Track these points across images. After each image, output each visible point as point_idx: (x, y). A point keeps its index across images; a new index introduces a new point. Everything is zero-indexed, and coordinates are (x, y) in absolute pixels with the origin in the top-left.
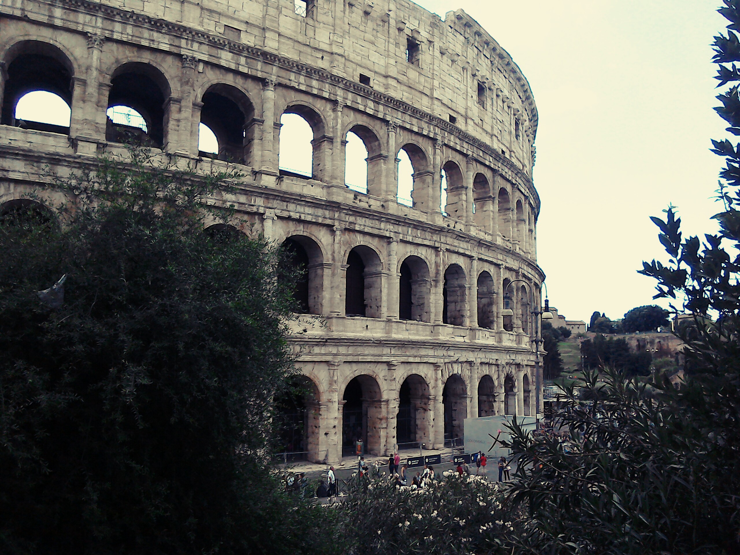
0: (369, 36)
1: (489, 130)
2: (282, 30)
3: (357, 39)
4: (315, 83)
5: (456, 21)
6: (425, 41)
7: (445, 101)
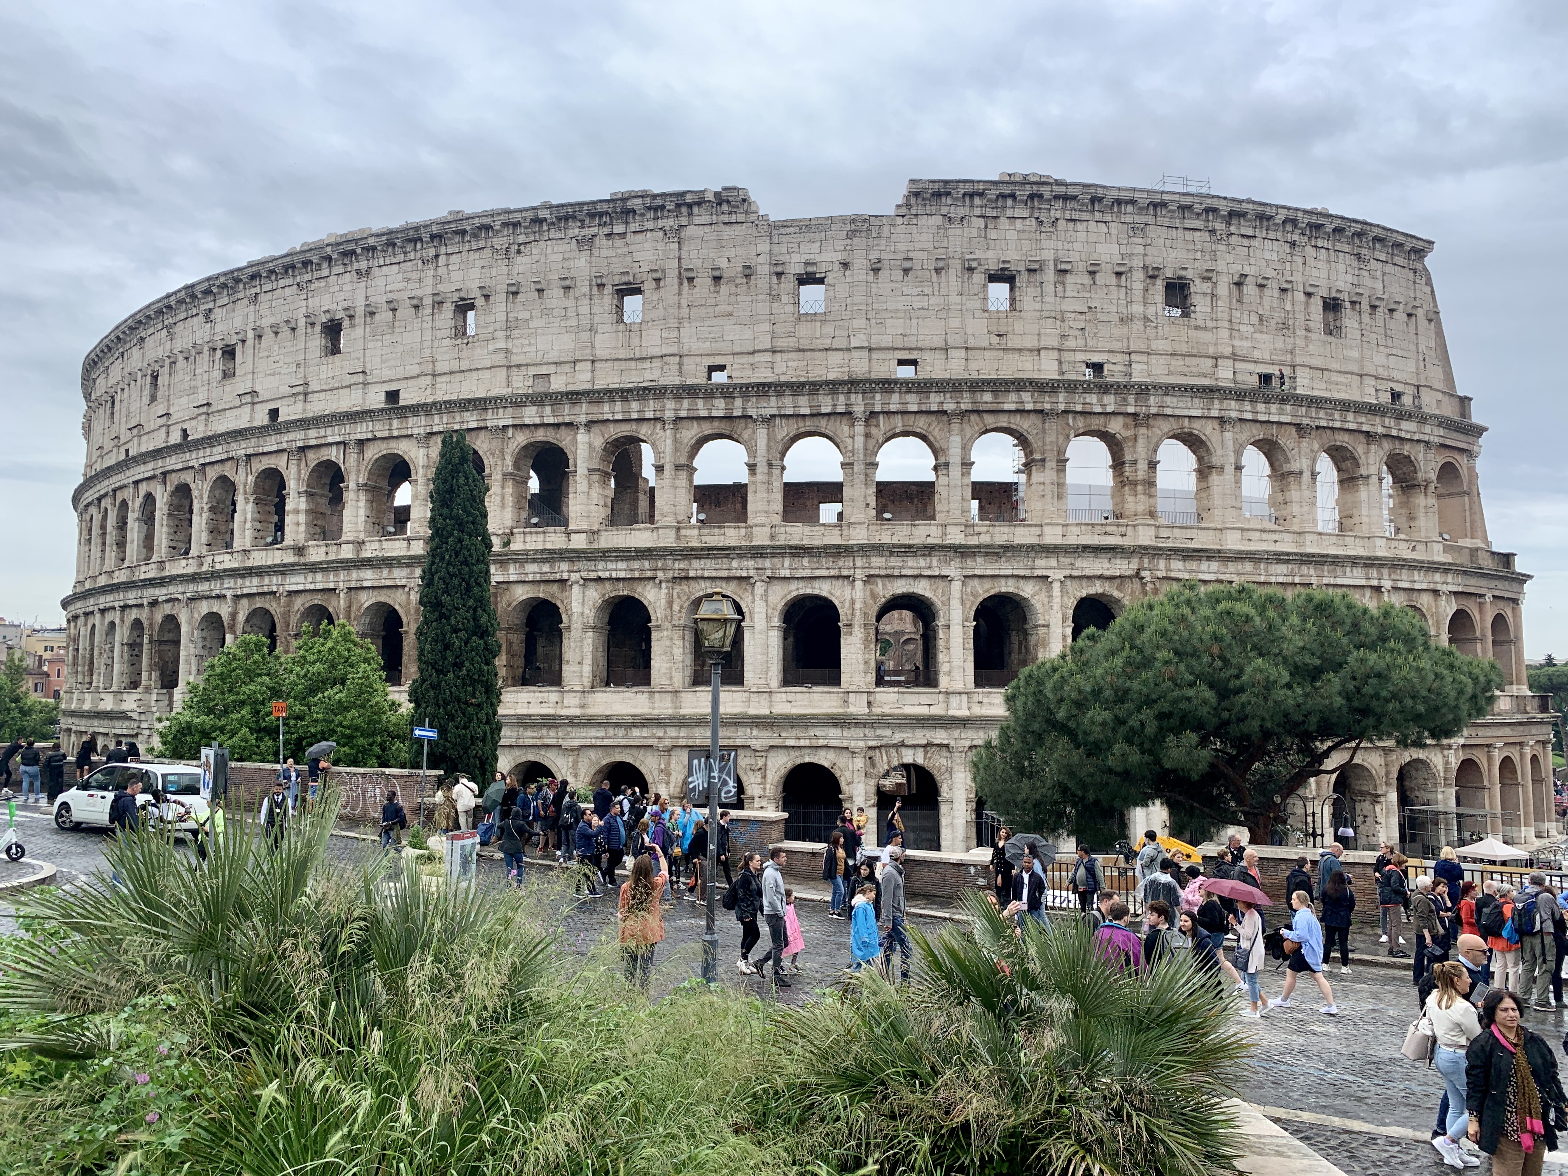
0: (724, 308)
1: (1030, 342)
2: (600, 353)
3: (703, 320)
4: (635, 406)
5: (913, 201)
6: (837, 266)
7: (887, 341)
